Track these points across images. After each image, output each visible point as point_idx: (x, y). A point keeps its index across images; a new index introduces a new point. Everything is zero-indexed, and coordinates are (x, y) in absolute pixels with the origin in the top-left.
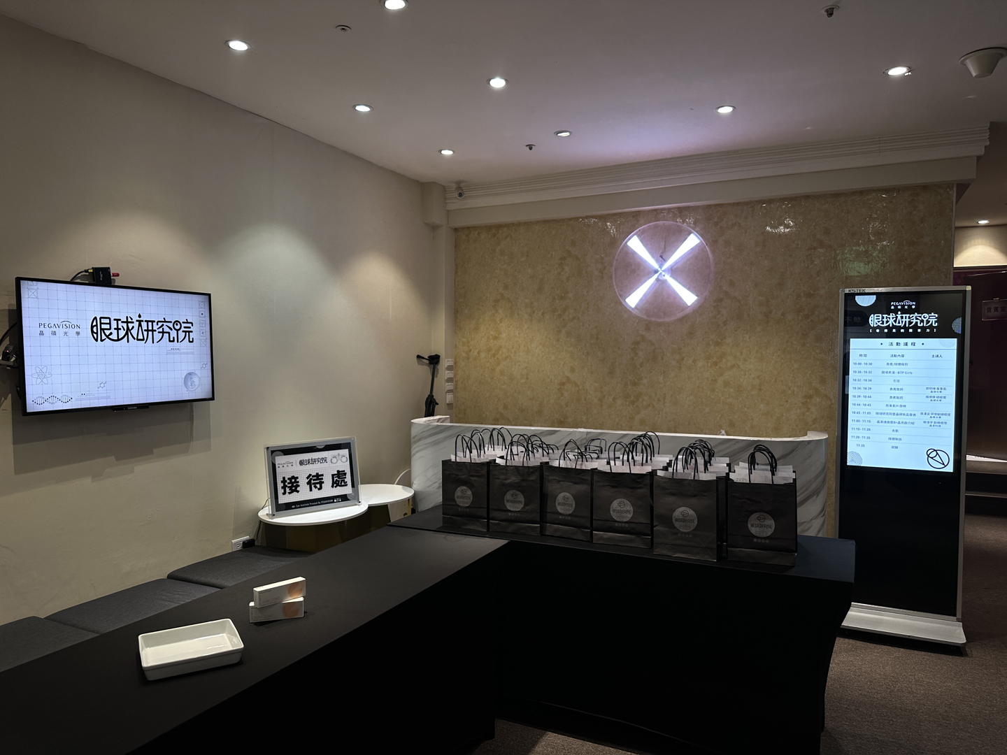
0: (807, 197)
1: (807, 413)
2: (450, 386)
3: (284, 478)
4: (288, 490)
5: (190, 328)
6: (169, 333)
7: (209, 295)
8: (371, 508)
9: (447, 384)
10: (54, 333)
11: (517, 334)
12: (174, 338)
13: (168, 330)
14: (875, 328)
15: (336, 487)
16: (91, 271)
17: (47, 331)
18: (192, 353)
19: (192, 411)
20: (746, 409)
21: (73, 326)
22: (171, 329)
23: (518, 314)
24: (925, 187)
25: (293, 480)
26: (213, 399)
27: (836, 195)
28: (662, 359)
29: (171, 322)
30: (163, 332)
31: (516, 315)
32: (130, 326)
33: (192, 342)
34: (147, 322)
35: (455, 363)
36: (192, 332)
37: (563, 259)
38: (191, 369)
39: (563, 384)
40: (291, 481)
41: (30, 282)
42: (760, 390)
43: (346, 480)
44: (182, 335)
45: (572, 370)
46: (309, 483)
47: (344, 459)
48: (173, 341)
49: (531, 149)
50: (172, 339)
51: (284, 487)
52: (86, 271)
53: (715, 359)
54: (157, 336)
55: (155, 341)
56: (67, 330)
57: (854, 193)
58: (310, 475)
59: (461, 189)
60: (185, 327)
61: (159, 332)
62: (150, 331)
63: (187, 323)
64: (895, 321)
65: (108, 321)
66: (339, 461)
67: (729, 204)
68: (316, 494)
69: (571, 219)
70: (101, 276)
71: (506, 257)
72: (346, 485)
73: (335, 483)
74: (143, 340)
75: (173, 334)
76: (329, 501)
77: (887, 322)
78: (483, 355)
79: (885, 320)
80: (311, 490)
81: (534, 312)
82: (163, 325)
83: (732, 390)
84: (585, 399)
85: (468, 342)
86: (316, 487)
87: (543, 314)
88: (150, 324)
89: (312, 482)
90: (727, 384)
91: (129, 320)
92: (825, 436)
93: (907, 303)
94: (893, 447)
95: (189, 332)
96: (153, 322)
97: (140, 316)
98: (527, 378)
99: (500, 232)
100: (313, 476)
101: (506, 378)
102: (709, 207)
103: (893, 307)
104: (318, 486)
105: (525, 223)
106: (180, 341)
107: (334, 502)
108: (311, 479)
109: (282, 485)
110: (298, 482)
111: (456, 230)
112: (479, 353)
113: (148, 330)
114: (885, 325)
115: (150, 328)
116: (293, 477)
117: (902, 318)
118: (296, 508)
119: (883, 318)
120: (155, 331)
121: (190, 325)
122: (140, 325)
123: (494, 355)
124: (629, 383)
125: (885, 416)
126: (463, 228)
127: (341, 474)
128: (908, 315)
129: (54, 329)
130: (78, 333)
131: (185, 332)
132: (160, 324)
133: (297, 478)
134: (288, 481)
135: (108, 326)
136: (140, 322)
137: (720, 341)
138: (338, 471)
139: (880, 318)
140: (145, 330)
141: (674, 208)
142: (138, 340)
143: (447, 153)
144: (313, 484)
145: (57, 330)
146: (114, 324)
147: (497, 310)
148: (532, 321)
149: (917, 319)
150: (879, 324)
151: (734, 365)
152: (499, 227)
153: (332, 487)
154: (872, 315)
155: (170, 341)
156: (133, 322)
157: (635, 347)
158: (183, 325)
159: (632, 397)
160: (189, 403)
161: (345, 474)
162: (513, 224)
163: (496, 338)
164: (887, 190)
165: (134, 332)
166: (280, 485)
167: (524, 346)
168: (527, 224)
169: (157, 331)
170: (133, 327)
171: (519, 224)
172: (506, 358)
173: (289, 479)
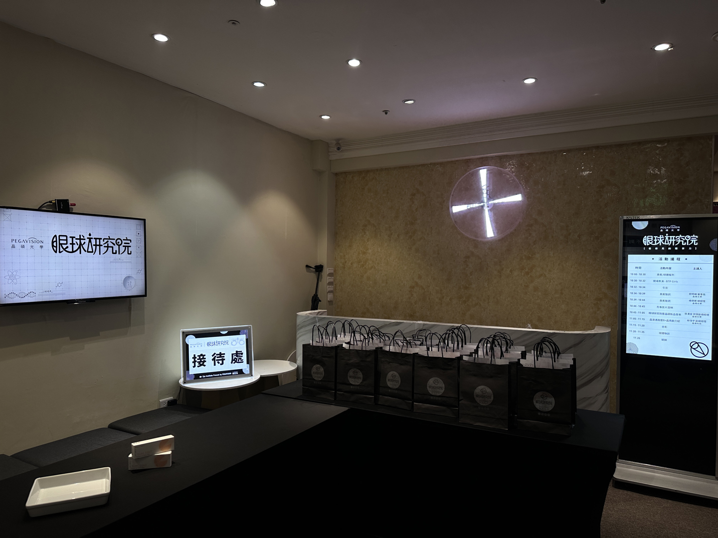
0: (597, 147)
1: (598, 312)
2: (331, 288)
3: (195, 355)
4: (197, 364)
5: (129, 243)
6: (112, 247)
7: (144, 220)
8: (263, 379)
9: (328, 286)
10: (23, 247)
11: (379, 250)
12: (116, 251)
13: (112, 245)
14: (647, 247)
15: (234, 363)
16: (54, 202)
17: (18, 245)
18: (130, 262)
19: (130, 305)
20: (551, 308)
21: (38, 242)
22: (114, 245)
23: (380, 235)
24: (689, 139)
25: (201, 357)
26: (145, 295)
27: (620, 146)
28: (487, 269)
29: (114, 239)
30: (108, 247)
31: (379, 236)
32: (83, 242)
33: (130, 254)
34: (96, 239)
35: (335, 271)
36: (130, 246)
37: (413, 195)
38: (129, 273)
39: (413, 287)
40: (200, 357)
41: (5, 209)
42: (562, 293)
43: (242, 358)
44: (122, 249)
45: (420, 277)
46: (214, 359)
47: (242, 342)
48: (116, 253)
49: (386, 113)
50: (114, 252)
51: (194, 362)
52: (50, 202)
53: (527, 270)
54: (103, 249)
55: (102, 253)
56: (33, 244)
57: (634, 143)
58: (215, 354)
59: (340, 144)
60: (125, 243)
61: (105, 247)
62: (98, 245)
63: (127, 240)
64: (664, 241)
65: (65, 238)
66: (238, 344)
67: (537, 153)
68: (219, 368)
69: (419, 166)
70: (62, 205)
71: (372, 194)
72: (243, 362)
73: (234, 360)
74: (92, 252)
75: (116, 248)
76: (228, 374)
77: (657, 242)
78: (355, 265)
79: (656, 240)
80: (215, 365)
81: (392, 234)
82: (108, 241)
83: (540, 294)
84: (429, 299)
85: (344, 256)
86: (219, 363)
87: (398, 236)
88: (98, 240)
89: (216, 359)
90: (536, 289)
91: (82, 237)
92: (608, 330)
93: (673, 227)
94: (663, 340)
95: (128, 247)
96: (100, 239)
97: (90, 235)
98: (387, 283)
99: (368, 175)
100: (217, 355)
101: (371, 282)
102: (522, 155)
103: (662, 231)
104: (221, 362)
105: (386, 169)
106: (120, 253)
107: (232, 374)
108: (215, 357)
109: (193, 360)
110: (205, 359)
111: (336, 174)
112: (352, 264)
113: (96, 245)
114: (656, 244)
115: (98, 244)
116: (202, 355)
117: (669, 238)
118: (202, 378)
119: (654, 238)
120: (102, 245)
121: (129, 242)
122: (90, 241)
123: (363, 266)
124: (462, 287)
125: (656, 315)
126: (341, 173)
127: (238, 354)
128: (674, 237)
129: (23, 244)
130: (41, 247)
131: (125, 247)
132: (106, 241)
133: (205, 355)
134: (198, 358)
135: (65, 242)
136: (90, 239)
137: (530, 256)
138: (237, 351)
139: (652, 238)
140: (94, 245)
141: (496, 156)
142: (88, 252)
143: (325, 117)
144: (217, 360)
145: (25, 244)
146: (70, 241)
147: (365, 233)
148: (390, 240)
149: (681, 239)
150: (651, 243)
151: (542, 274)
152: (367, 171)
153: (232, 363)
154: (646, 237)
155: (113, 253)
156: (85, 239)
157: (466, 261)
158: (124, 242)
159: (464, 298)
160: (128, 299)
161: (242, 354)
162: (377, 170)
163: (364, 253)
164: (660, 141)
165: (85, 246)
166: (191, 360)
167: (385, 259)
168: (388, 169)
169: (104, 245)
170: (85, 243)
171: (382, 170)
172: (372, 267)
173: (198, 356)
